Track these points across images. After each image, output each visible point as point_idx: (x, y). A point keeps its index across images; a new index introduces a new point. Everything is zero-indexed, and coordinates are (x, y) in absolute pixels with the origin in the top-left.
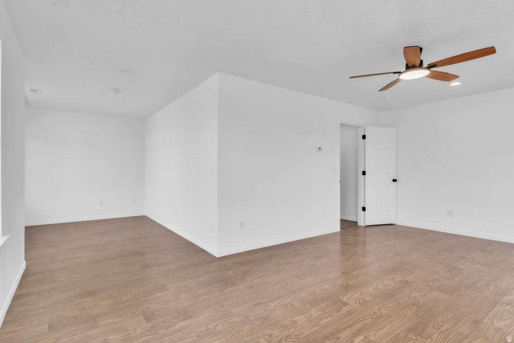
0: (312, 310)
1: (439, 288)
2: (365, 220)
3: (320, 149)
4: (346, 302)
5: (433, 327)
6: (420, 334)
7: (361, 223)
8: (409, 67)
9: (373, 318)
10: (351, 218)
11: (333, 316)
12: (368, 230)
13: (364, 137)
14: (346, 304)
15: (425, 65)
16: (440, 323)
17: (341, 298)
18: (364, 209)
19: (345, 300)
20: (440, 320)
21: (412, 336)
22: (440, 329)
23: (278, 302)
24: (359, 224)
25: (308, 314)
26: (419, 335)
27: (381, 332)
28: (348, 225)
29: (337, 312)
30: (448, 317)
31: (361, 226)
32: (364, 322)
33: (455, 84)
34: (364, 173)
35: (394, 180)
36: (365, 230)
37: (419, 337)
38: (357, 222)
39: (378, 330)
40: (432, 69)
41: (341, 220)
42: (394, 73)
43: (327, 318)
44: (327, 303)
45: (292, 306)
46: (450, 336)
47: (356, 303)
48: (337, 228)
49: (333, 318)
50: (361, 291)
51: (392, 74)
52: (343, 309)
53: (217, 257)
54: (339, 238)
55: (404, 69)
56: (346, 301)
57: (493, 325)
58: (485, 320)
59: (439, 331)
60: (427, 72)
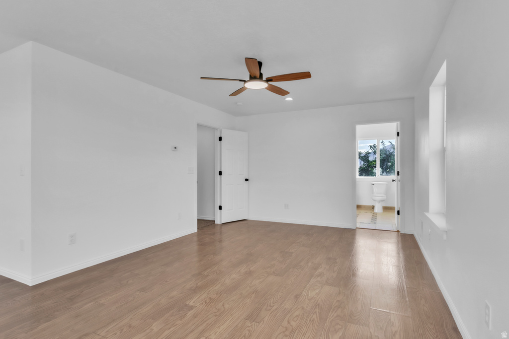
0: (154, 325)
1: (274, 272)
2: (221, 218)
3: (175, 148)
4: (192, 306)
5: (266, 309)
6: (255, 319)
7: (218, 222)
8: (252, 78)
9: (216, 316)
10: (209, 217)
11: (177, 325)
12: (224, 228)
13: (220, 139)
14: (191, 308)
15: (264, 78)
16: (272, 305)
17: (188, 303)
18: (220, 208)
19: (191, 304)
20: (272, 301)
21: (248, 323)
22: (270, 310)
23: (111, 327)
24: (216, 223)
25: (148, 331)
26: (254, 321)
27: (222, 327)
28: (205, 225)
29: (181, 320)
30: (278, 297)
31: (217, 224)
32: (207, 322)
33: (289, 99)
34: (220, 173)
35: (247, 180)
36: (221, 227)
37: (254, 322)
38: (214, 221)
39: (219, 327)
40: (269, 83)
41: (198, 220)
42: (241, 81)
43: (170, 328)
44: (172, 311)
45: (130, 326)
46: (278, 315)
47: (202, 304)
48: (194, 229)
49: (176, 327)
50: (208, 290)
51: (238, 81)
52: (188, 314)
53: (30, 285)
54: (195, 238)
55: (248, 78)
56: (193, 304)
57: (308, 296)
58: (303, 293)
59: (270, 312)
60: (265, 85)
